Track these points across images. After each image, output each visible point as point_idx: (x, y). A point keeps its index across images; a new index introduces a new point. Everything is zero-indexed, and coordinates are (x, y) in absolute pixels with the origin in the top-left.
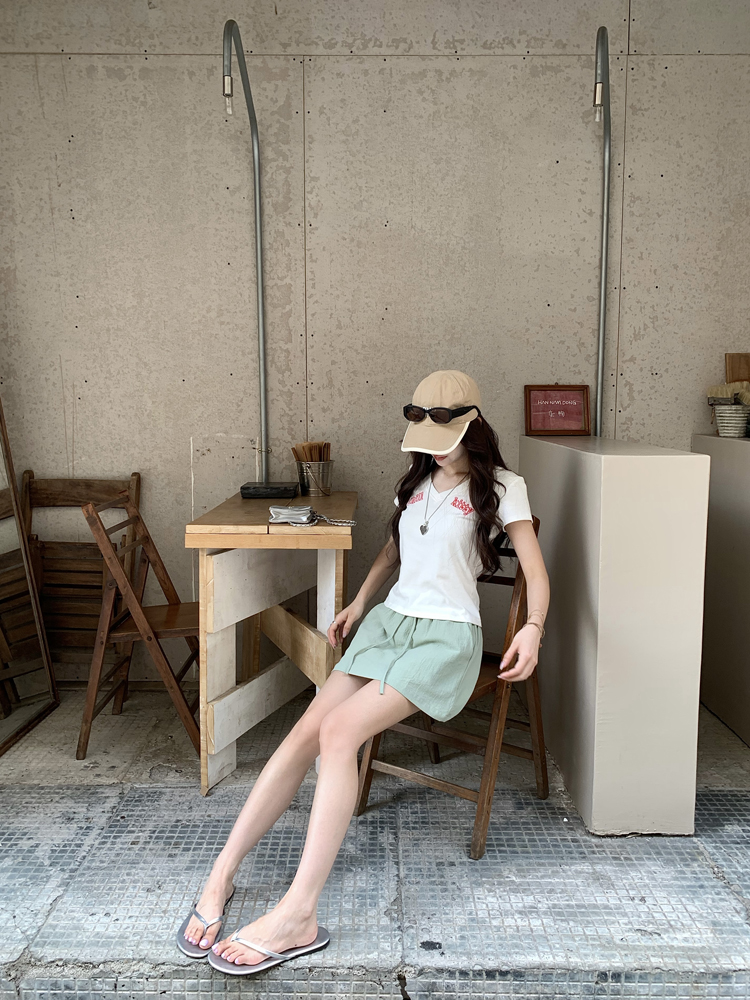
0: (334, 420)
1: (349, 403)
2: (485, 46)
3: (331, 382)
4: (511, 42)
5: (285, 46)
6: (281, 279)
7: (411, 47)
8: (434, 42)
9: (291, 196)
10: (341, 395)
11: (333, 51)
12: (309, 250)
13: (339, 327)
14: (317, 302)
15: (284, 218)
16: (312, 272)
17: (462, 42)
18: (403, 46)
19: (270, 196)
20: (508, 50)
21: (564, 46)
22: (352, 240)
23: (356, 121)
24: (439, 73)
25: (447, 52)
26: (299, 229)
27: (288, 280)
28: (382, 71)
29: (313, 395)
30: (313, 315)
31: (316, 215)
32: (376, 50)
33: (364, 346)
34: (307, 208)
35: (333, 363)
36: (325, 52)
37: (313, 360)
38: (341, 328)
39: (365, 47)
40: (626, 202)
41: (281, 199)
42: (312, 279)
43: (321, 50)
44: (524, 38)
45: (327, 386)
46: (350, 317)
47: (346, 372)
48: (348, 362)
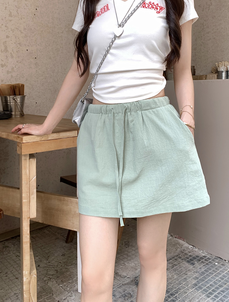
0: (8, 72)
1: (17, 62)
3: (6, 48)
10: (12, 57)
13: (10, 15)
33: (25, 29)
35: (7, 37)
38: (11, 16)
45: (4, 51)
46: (16, 10)
47: (15, 43)
48: (16, 37)
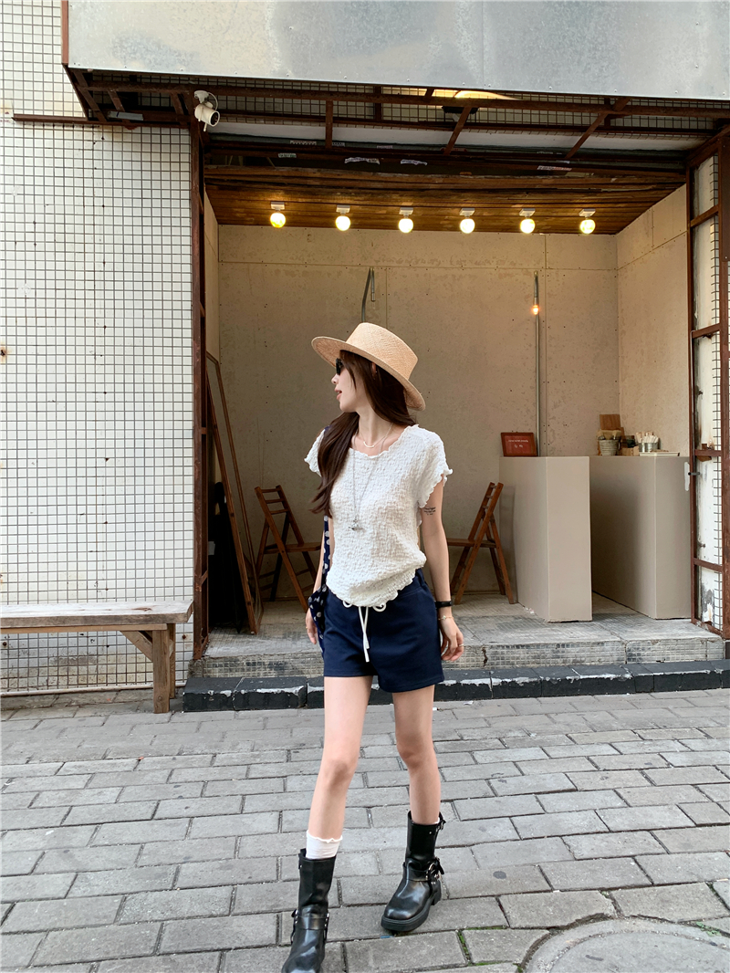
2: (476, 263)
4: (489, 262)
5: (377, 262)
7: (440, 263)
8: (451, 262)
11: (401, 265)
17: (465, 261)
18: (435, 263)
20: (488, 265)
21: (515, 264)
23: (413, 299)
24: (454, 276)
25: (458, 266)
28: (425, 275)
32: (423, 265)
36: (396, 265)
39: (417, 263)
40: (548, 339)
43: (395, 264)
44: (495, 260)
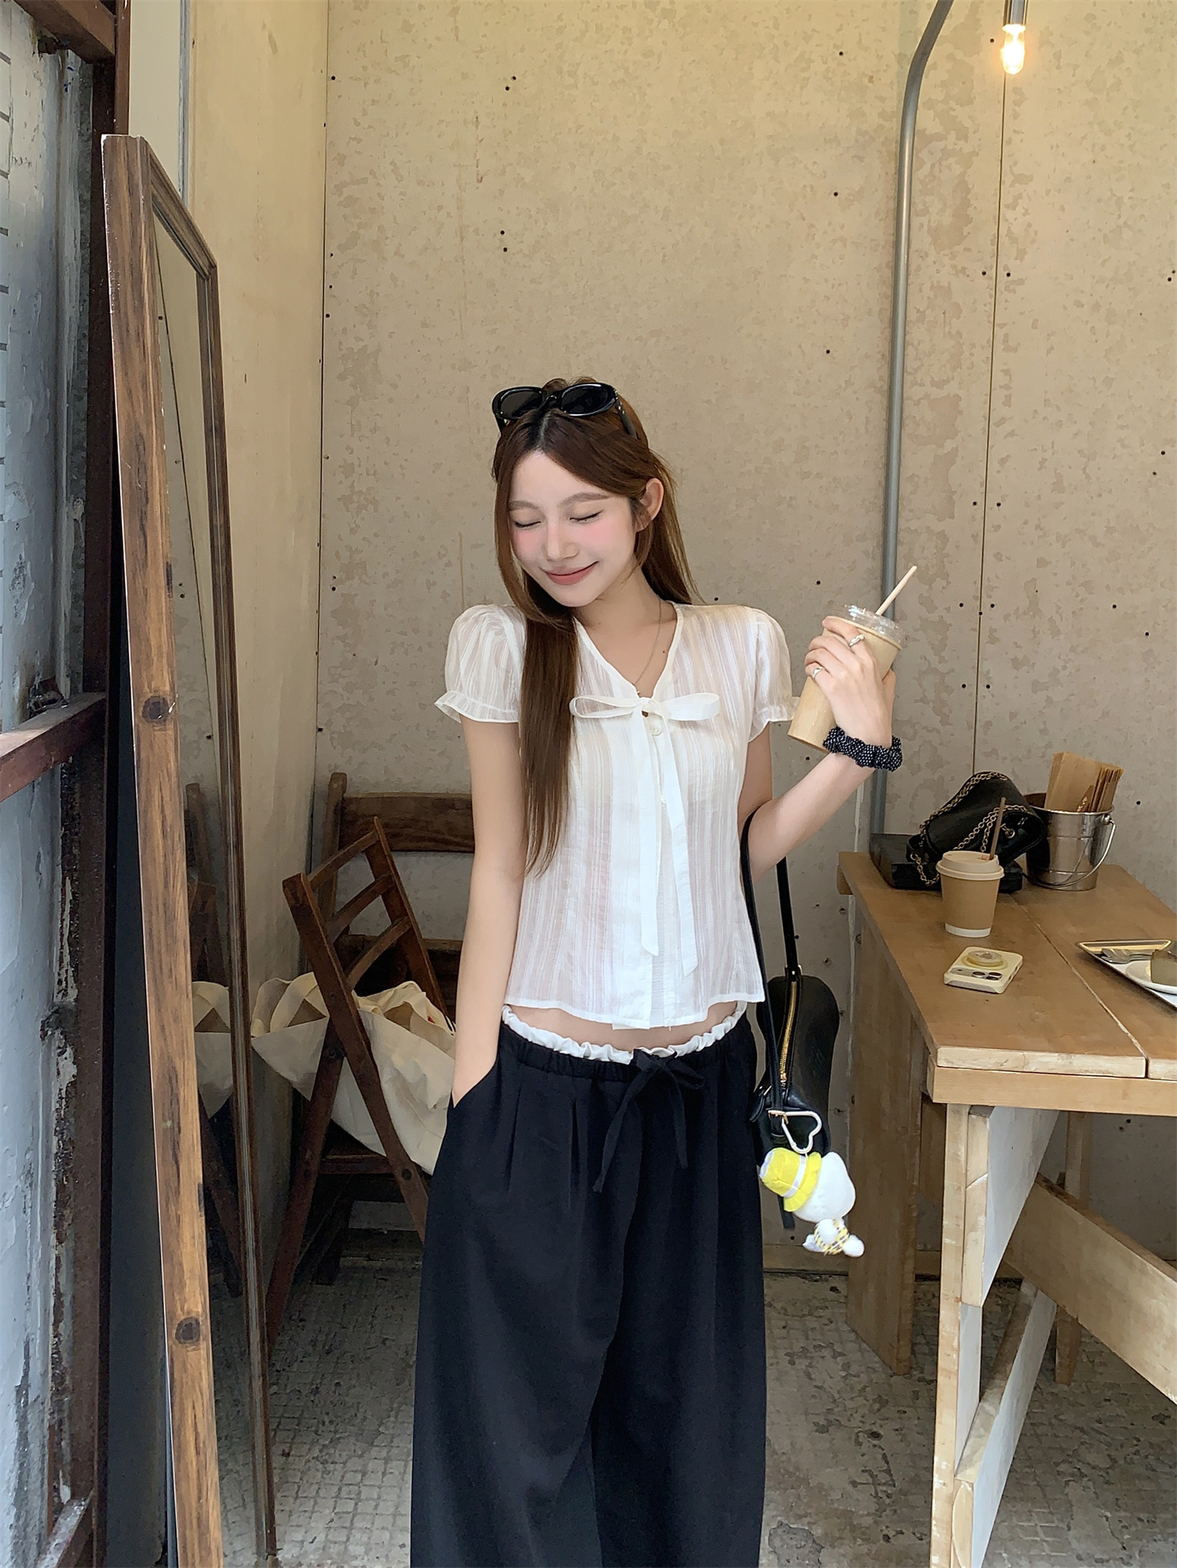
0: (1036, 686)
1: (1073, 649)
3: (1033, 604)
6: (940, 384)
9: (970, 211)
10: (1055, 632)
12: (1002, 326)
13: (1058, 487)
14: (1012, 434)
15: (953, 256)
16: (1007, 372)
19: (926, 211)
22: (1096, 307)
23: (1115, 61)
26: (984, 281)
27: (952, 388)
29: (992, 631)
30: (1003, 461)
31: (1021, 254)
33: (1110, 530)
34: (1003, 239)
35: (1042, 563)
37: (998, 556)
38: (1061, 491)
41: (947, 219)
42: (1007, 387)
45: (1025, 613)
46: (1083, 467)
47: (1069, 584)
48: (1073, 564)
